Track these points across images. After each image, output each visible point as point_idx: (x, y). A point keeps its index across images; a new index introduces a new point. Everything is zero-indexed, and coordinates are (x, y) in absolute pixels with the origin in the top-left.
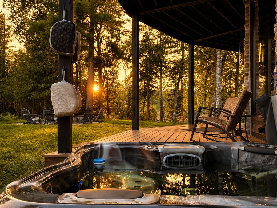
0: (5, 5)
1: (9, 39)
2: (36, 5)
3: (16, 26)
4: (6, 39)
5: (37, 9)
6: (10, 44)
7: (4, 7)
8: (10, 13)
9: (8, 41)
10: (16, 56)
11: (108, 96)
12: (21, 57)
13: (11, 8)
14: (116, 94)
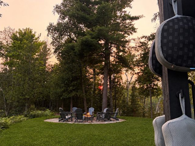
0: (49, 34)
1: (49, 57)
2: (68, 34)
3: (55, 48)
4: (47, 57)
5: (68, 37)
6: (49, 60)
7: (48, 36)
8: (52, 40)
9: (48, 58)
10: (52, 68)
11: (115, 95)
12: (55, 68)
13: (52, 36)
14: (121, 94)
